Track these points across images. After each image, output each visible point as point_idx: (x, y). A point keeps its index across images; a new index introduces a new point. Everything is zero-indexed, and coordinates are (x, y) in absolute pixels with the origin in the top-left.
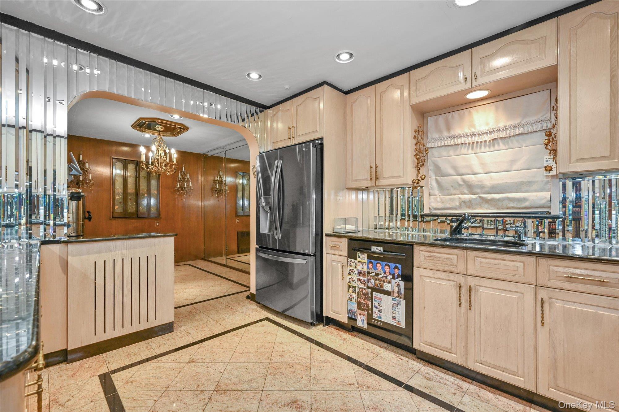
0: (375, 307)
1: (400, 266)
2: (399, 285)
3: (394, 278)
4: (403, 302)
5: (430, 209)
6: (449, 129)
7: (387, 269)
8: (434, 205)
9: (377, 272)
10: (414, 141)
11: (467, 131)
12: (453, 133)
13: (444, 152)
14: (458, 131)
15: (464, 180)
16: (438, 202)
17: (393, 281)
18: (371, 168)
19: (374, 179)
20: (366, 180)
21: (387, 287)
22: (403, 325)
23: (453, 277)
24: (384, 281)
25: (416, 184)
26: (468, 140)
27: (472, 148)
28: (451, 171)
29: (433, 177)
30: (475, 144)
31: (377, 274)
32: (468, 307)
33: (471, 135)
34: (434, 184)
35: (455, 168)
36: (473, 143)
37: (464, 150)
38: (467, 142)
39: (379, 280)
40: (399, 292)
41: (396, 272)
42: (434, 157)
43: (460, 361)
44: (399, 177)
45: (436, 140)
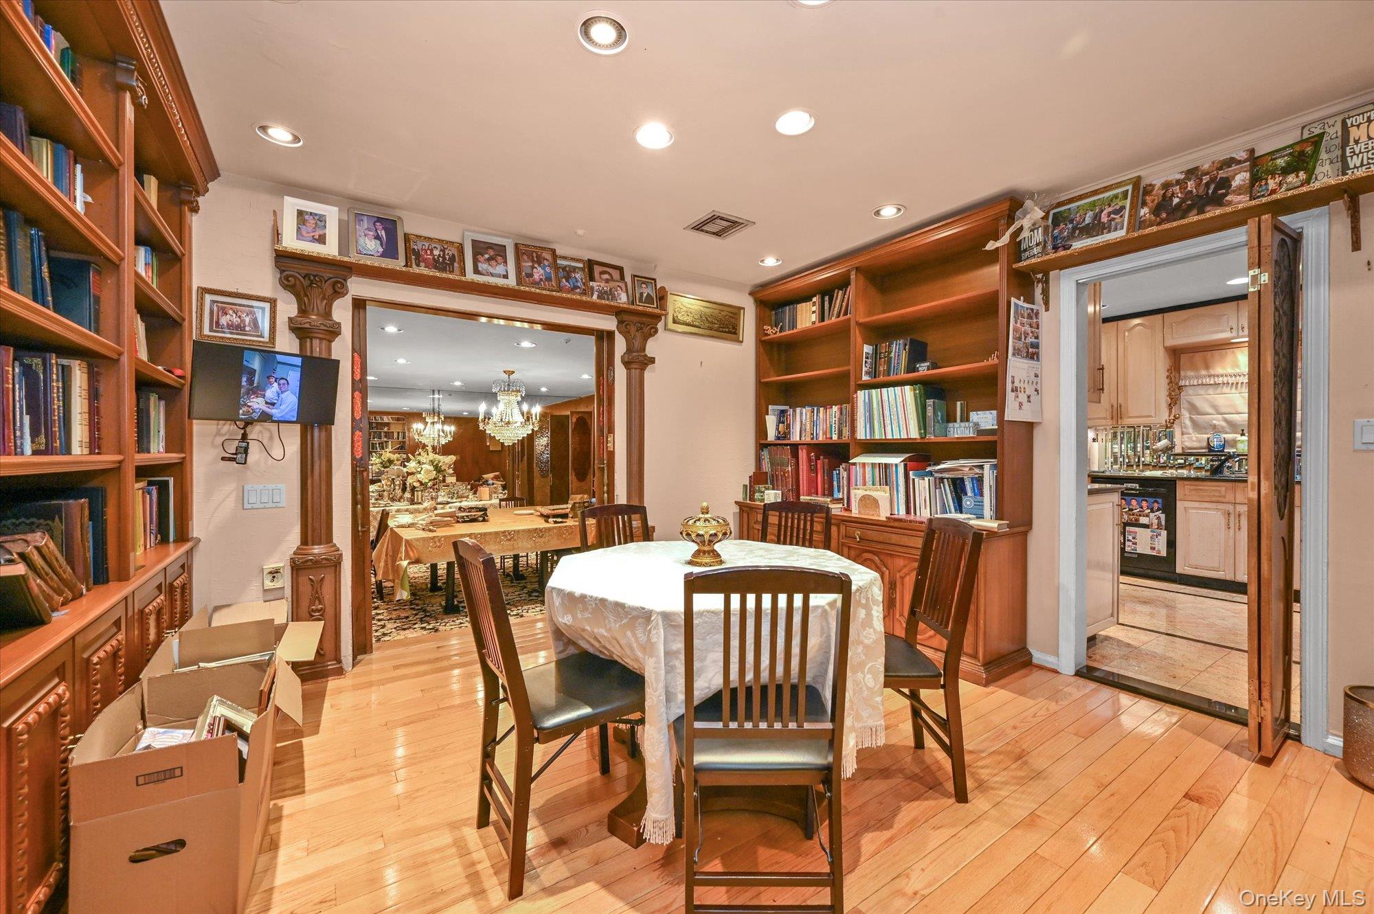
0: (1128, 540)
1: (1160, 500)
2: (1159, 518)
3: (1152, 511)
4: (1164, 533)
5: (1183, 448)
6: (1207, 367)
7: (1144, 504)
8: (1188, 444)
9: (1131, 507)
10: (1167, 381)
11: (1230, 371)
12: (1212, 372)
13: (1201, 391)
14: (1219, 370)
15: (1226, 420)
16: (1193, 441)
17: (1152, 515)
18: (1112, 406)
19: (1115, 418)
20: (1105, 418)
21: (1143, 520)
22: (1164, 553)
23: (1221, 506)
24: (1140, 515)
25: (1169, 425)
26: (1231, 380)
27: (1236, 388)
28: (1210, 410)
29: (1187, 415)
30: (1239, 385)
31: (1131, 510)
32: (1237, 529)
33: (1235, 376)
34: (1188, 423)
35: (1214, 407)
36: (1237, 383)
37: (1226, 389)
38: (1230, 382)
39: (1133, 515)
40: (1159, 524)
41: (1156, 506)
42: (1188, 396)
43: (1229, 577)
44: (1150, 416)
45: (1190, 378)
